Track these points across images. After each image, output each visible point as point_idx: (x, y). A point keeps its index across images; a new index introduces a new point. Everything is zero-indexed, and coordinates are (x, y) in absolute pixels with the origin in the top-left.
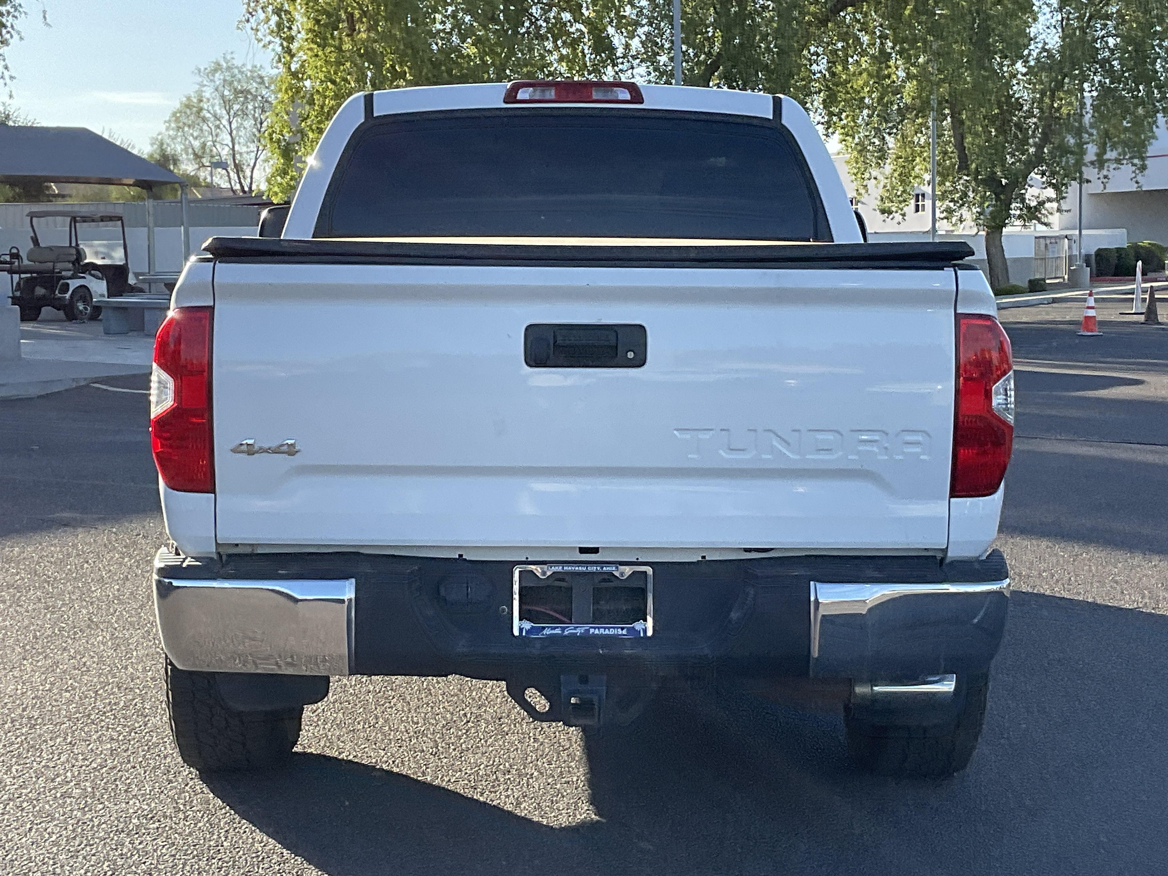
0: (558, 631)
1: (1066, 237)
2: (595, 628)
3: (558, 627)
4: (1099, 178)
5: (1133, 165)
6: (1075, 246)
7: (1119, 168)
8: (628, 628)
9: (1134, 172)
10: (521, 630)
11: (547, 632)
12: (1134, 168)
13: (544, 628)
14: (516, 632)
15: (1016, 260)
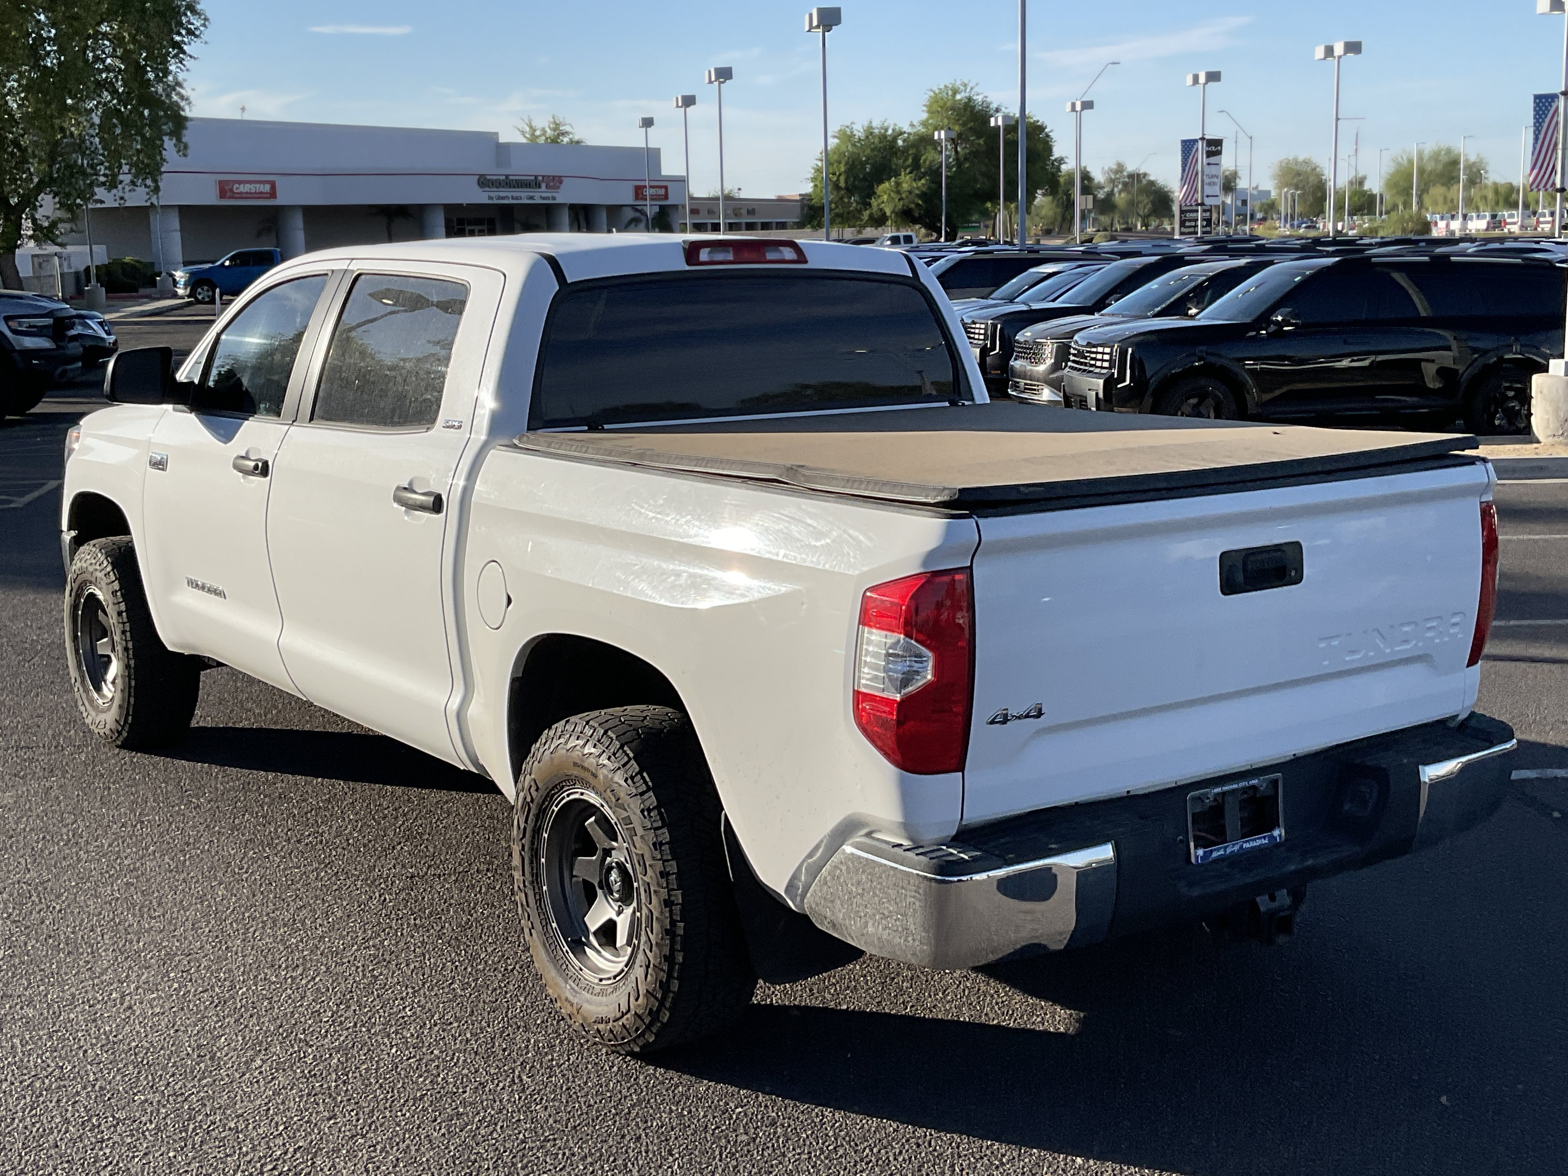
0: (1222, 852)
1: (56, 254)
2: (1246, 842)
3: (1221, 848)
4: (115, 200)
5: (146, 186)
6: (65, 264)
7: (134, 190)
8: (1269, 836)
9: (148, 194)
10: (1197, 857)
11: (1215, 855)
12: (147, 190)
13: (1212, 851)
14: (1193, 860)
15: (25, 278)
